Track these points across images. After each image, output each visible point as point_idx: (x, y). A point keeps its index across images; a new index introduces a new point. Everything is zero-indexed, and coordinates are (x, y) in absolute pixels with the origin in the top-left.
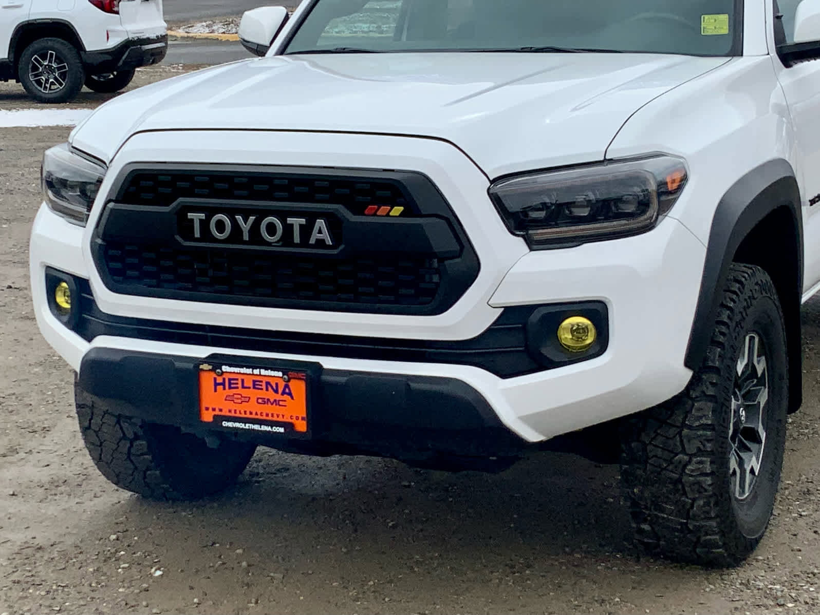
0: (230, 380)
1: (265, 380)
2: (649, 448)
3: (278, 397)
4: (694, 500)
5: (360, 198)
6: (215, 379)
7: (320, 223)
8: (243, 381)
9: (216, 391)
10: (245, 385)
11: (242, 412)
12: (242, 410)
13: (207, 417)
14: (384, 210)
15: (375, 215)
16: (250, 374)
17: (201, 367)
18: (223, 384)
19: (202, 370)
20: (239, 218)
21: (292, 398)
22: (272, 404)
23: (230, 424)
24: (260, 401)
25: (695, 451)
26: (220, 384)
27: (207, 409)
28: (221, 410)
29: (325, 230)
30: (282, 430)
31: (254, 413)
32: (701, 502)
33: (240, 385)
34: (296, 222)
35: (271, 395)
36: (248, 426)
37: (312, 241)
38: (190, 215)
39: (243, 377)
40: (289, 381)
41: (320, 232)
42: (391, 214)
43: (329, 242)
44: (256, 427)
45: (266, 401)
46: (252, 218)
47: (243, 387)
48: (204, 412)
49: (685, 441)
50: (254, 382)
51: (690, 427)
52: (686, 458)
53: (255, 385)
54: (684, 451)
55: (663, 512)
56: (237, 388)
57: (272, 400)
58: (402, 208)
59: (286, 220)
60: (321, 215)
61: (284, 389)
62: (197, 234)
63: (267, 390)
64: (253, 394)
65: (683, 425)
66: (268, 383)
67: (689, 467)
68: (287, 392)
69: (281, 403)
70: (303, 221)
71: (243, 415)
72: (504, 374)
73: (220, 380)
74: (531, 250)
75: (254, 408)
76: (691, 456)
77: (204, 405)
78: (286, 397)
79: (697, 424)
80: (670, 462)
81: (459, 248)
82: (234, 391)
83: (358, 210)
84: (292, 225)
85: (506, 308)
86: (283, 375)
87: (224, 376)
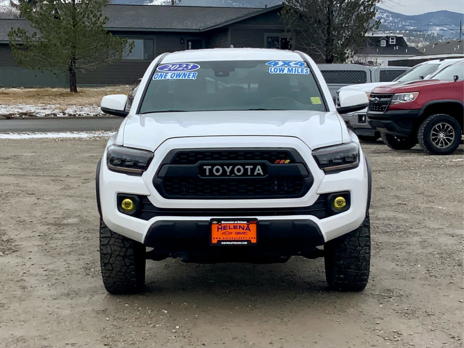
0: (224, 226)
1: (238, 225)
2: (348, 246)
3: (244, 231)
4: (362, 263)
5: (273, 158)
6: (218, 227)
7: (259, 167)
8: (229, 226)
9: (218, 231)
10: (231, 228)
11: (229, 238)
12: (229, 237)
13: (214, 241)
14: (282, 161)
15: (279, 163)
16: (233, 224)
17: (213, 222)
18: (221, 228)
19: (213, 224)
20: (226, 167)
21: (250, 231)
22: (241, 234)
23: (224, 243)
24: (237, 233)
25: (364, 245)
26: (220, 228)
27: (214, 238)
28: (220, 238)
29: (260, 169)
30: (246, 243)
31: (234, 238)
32: (365, 264)
33: (228, 228)
34: (249, 167)
35: (241, 231)
36: (232, 243)
37: (255, 174)
38: (205, 167)
39: (229, 225)
40: (249, 225)
41: (259, 170)
42: (285, 163)
43: (262, 174)
44: (235, 243)
45: (238, 233)
46: (231, 167)
47: (229, 228)
48: (213, 239)
49: (360, 242)
50: (234, 226)
51: (362, 237)
52: (361, 248)
53: (235, 227)
54: (360, 246)
55: (350, 269)
56: (227, 229)
57: (241, 232)
58: (289, 160)
59: (245, 167)
60: (259, 164)
61: (247, 228)
62: (207, 174)
63: (239, 229)
64: (234, 231)
65: (359, 236)
66: (240, 226)
67: (362, 251)
68: (248, 229)
69: (245, 233)
70: (252, 167)
71: (229, 239)
72: (320, 218)
73: (220, 227)
74: (325, 174)
75: (234, 236)
76: (362, 247)
77: (213, 237)
78: (247, 231)
79: (364, 236)
80: (355, 250)
81: (307, 174)
82: (226, 230)
83: (273, 162)
84: (247, 169)
85: (320, 194)
86: (247, 222)
87: (222, 225)
